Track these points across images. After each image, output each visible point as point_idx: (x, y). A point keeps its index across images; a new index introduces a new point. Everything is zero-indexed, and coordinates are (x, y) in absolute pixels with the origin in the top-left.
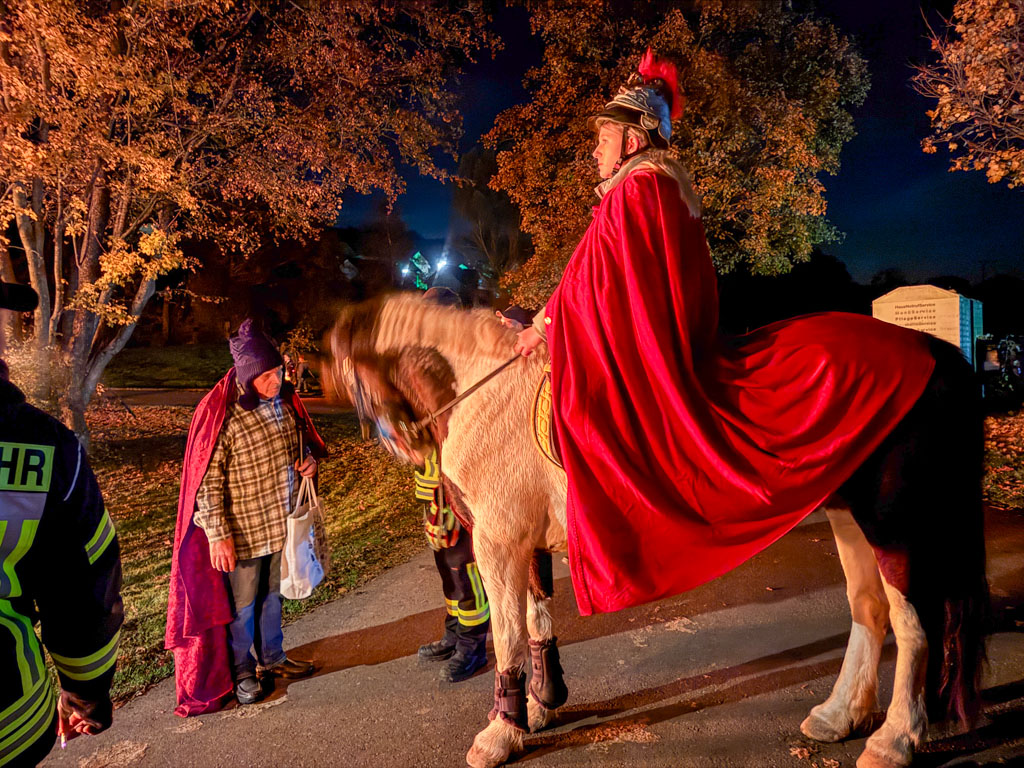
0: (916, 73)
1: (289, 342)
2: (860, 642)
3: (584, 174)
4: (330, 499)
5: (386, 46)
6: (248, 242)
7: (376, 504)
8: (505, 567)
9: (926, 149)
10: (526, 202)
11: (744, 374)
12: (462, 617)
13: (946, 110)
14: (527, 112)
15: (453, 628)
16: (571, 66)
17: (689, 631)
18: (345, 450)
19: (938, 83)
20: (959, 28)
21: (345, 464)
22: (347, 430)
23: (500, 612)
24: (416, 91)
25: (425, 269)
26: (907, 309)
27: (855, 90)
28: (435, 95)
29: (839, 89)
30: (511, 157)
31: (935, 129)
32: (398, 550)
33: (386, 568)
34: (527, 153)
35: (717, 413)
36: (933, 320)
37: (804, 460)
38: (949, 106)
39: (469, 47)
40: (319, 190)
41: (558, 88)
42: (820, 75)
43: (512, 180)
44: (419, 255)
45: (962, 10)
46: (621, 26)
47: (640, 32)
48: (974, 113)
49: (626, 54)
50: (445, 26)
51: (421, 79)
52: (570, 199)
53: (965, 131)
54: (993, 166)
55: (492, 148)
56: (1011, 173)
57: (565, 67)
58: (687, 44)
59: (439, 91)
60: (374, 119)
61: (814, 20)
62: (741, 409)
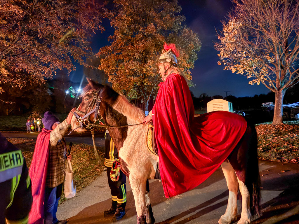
0: (215, 44)
1: (32, 115)
2: (232, 196)
3: (127, 67)
5: (68, 27)
6: (21, 84)
8: (139, 186)
9: (219, 64)
10: (109, 73)
11: (203, 127)
12: (119, 201)
13: (222, 54)
14: (109, 48)
16: (122, 36)
17: (180, 198)
19: (220, 47)
20: (225, 34)
23: (138, 199)
24: (78, 40)
25: (74, 91)
26: (216, 105)
27: (197, 47)
28: (84, 42)
29: (194, 47)
30: (105, 60)
31: (220, 59)
32: (85, 181)
33: (83, 187)
34: (110, 60)
35: (197, 138)
36: (222, 108)
38: (223, 53)
39: (94, 29)
40: (49, 69)
41: (118, 42)
42: (189, 43)
43: (105, 67)
44: (72, 88)
45: (225, 30)
46: (136, 26)
47: (142, 28)
48: (229, 56)
49: (137, 34)
50: (87, 23)
51: (79, 37)
52: (123, 73)
53: (228, 60)
54: (233, 69)
55: (99, 57)
56: (237, 70)
57: (120, 36)
58: (155, 32)
59: (85, 41)
60: (65, 48)
61: (186, 28)
62: (202, 136)
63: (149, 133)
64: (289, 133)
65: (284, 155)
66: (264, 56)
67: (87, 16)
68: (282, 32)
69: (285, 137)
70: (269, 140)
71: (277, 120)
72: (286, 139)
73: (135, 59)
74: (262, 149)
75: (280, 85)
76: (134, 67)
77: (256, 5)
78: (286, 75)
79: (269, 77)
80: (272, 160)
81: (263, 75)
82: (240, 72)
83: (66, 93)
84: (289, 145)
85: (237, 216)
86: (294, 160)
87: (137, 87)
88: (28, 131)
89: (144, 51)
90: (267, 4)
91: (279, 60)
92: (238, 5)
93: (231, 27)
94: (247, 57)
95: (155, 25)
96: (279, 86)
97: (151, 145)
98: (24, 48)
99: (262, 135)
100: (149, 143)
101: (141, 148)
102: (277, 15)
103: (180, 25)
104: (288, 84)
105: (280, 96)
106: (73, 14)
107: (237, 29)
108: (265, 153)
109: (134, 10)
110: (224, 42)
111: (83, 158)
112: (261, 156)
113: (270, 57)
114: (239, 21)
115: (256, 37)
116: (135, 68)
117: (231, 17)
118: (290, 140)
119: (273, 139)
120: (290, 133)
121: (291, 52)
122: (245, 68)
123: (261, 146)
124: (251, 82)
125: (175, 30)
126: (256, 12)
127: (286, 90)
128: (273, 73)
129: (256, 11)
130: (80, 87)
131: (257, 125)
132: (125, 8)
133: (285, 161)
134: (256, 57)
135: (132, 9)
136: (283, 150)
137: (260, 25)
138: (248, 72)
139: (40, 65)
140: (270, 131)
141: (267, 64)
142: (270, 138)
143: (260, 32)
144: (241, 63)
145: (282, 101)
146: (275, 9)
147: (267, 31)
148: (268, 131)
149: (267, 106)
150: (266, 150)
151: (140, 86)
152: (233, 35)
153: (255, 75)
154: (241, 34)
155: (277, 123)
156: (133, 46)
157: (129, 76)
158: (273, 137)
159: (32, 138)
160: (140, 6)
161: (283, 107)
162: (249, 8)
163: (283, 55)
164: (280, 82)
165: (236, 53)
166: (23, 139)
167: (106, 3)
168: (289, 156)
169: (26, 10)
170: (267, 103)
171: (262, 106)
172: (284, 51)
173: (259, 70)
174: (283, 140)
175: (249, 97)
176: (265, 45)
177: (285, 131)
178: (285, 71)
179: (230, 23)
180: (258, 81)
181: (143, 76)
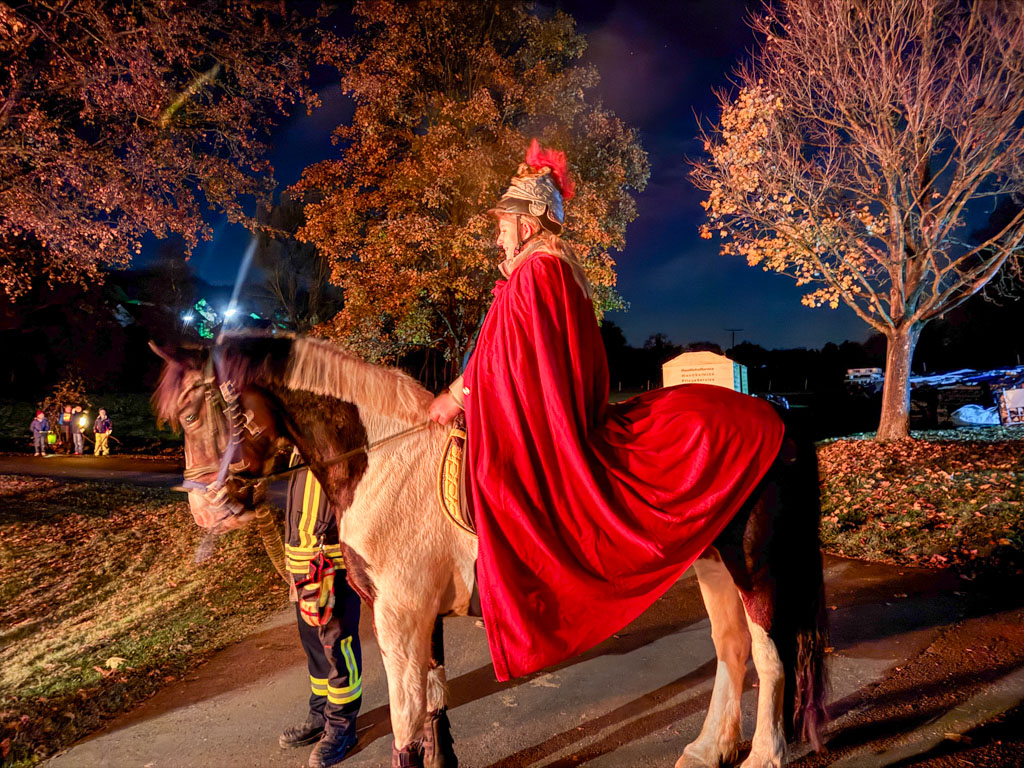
0: (692, 168)
1: (54, 397)
3: (398, 234)
4: (128, 576)
6: (16, 284)
7: (188, 579)
8: (409, 640)
9: (703, 235)
10: (334, 255)
11: (633, 438)
12: (333, 695)
13: (717, 202)
14: (337, 168)
15: (319, 709)
16: (382, 128)
17: (553, 685)
18: (135, 519)
19: (710, 179)
20: (726, 135)
21: (138, 535)
22: (134, 495)
23: (401, 687)
24: (224, 137)
25: (210, 317)
26: (691, 373)
27: (637, 177)
28: (244, 144)
29: (625, 176)
30: (319, 210)
31: (709, 218)
34: (336, 209)
35: (613, 475)
37: (687, 515)
38: (718, 199)
39: (283, 100)
40: (114, 232)
41: (369, 148)
42: (608, 161)
43: (320, 233)
44: (203, 303)
45: (727, 121)
46: (430, 96)
47: (450, 105)
48: (740, 207)
49: (435, 123)
50: (258, 77)
51: (228, 126)
52: (381, 256)
53: (735, 224)
54: (752, 252)
55: (299, 199)
56: (766, 258)
57: (376, 129)
58: (495, 120)
59: (248, 140)
60: (178, 162)
61: (602, 112)
62: (631, 470)
63: (449, 457)
64: (929, 471)
65: (907, 540)
66: (853, 214)
67: (257, 52)
68: (910, 133)
69: (914, 483)
70: (864, 491)
71: (893, 426)
72: (918, 490)
73: (423, 210)
74: (838, 522)
75: (903, 311)
76: (419, 237)
77: (829, 42)
78: (922, 278)
79: (868, 282)
80: (868, 559)
81: (851, 275)
82: (776, 264)
83: (183, 322)
84: (926, 507)
85: (737, 745)
86: (940, 557)
87: (432, 304)
88: (37, 450)
89: (456, 183)
90: (867, 39)
91: (901, 227)
92: (769, 38)
93: (747, 112)
94: (797, 214)
95: (498, 96)
96: (900, 311)
97: (455, 500)
98: (26, 155)
99: (841, 474)
100: (451, 492)
101: (418, 505)
102: (896, 78)
103: (580, 99)
104: (928, 307)
105: (902, 346)
106: (206, 43)
107: (765, 120)
108: (847, 533)
109: (426, 41)
110: (723, 161)
111: (227, 547)
112: (833, 545)
113: (871, 217)
114: (773, 92)
115: (827, 150)
116: (424, 240)
117: (748, 80)
118: (930, 492)
119: (875, 487)
120: (932, 469)
121: (939, 200)
122: (791, 250)
123: (837, 511)
124: (809, 296)
125: (563, 116)
126: (828, 66)
127: (921, 327)
128: (880, 271)
129: (828, 62)
130: (233, 303)
131: (826, 440)
132: (394, 33)
133: (912, 560)
134: (828, 216)
135: (416, 37)
136: (907, 524)
137: (842, 108)
138: (802, 266)
139: (83, 218)
140: (867, 463)
141: (861, 238)
142: (866, 486)
143: (840, 132)
144: (778, 234)
145: (907, 363)
146: (889, 57)
147: (862, 131)
148: (863, 462)
149: (864, 380)
150: (851, 523)
151: (442, 304)
152: (753, 138)
153: (822, 275)
154: (778, 134)
155: (892, 435)
156: (420, 162)
157: (403, 265)
158: (877, 481)
159: (51, 477)
160: (446, 29)
161: (913, 384)
162: (805, 53)
163: (912, 210)
164: (904, 300)
165: (761, 199)
166: (19, 480)
167: (324, 11)
168: (922, 545)
169: (38, 21)
170: (863, 371)
171: (846, 381)
172: (917, 196)
173: (834, 258)
174: (909, 493)
175: (808, 350)
176: (856, 174)
177: (916, 463)
178: (921, 264)
179: (743, 98)
180: (832, 294)
181: (450, 270)
